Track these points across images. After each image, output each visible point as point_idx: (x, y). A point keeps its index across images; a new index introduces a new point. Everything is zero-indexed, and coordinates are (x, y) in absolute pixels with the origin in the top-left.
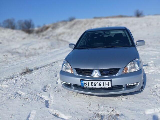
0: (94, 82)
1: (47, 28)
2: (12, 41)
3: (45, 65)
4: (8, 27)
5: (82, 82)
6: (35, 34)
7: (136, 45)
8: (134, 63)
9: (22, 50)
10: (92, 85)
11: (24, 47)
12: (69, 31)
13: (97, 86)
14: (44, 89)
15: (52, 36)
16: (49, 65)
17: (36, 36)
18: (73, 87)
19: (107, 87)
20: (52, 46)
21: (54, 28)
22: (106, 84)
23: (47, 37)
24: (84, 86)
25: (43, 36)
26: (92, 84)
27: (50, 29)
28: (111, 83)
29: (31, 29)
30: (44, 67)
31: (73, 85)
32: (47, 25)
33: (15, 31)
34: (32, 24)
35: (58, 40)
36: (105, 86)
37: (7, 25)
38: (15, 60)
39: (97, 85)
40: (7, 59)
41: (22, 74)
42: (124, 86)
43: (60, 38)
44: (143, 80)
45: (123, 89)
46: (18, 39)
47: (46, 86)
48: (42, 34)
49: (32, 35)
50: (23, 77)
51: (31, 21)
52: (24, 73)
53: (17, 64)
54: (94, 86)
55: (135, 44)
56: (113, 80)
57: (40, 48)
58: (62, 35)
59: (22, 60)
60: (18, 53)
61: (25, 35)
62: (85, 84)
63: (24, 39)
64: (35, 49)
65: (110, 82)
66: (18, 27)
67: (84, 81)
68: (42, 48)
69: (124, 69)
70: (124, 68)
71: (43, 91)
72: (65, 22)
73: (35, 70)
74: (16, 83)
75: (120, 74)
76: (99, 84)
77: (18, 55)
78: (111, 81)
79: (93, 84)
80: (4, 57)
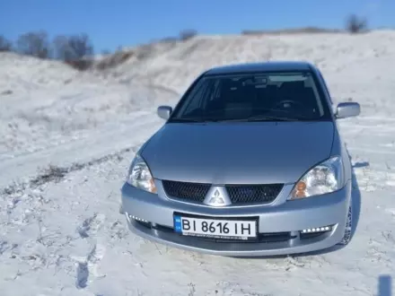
0: (209, 221)
1: (127, 56)
2: (37, 88)
3: (103, 156)
4: (29, 53)
5: (178, 220)
6: (95, 71)
7: (337, 113)
8: (324, 170)
9: (59, 111)
10: (205, 229)
11: (64, 103)
12: (179, 64)
13: (217, 233)
14: (83, 228)
15: (136, 76)
16: (111, 157)
17: (97, 75)
18: (156, 231)
19: (245, 236)
20: (132, 102)
21: (142, 57)
22: (243, 229)
23: (124, 78)
24: (183, 231)
25: (116, 75)
26: (204, 226)
27: (132, 60)
28: (257, 225)
29: (85, 58)
30: (99, 161)
31: (154, 225)
32: (126, 50)
33: (45, 63)
34: (87, 45)
35: (151, 87)
36: (239, 234)
37: (27, 46)
38: (35, 140)
39: (218, 229)
40: (15, 136)
41: (37, 181)
42: (292, 234)
43: (157, 81)
44: (349, 215)
45: (292, 241)
46: (52, 82)
47: (91, 220)
48: (112, 70)
49: (86, 74)
50: (36, 191)
51: (86, 38)
52: (43, 177)
53: (36, 151)
54: (209, 233)
55: (334, 111)
56: (262, 216)
57: (104, 108)
58: (162, 75)
59: (53, 137)
60: (46, 119)
61: (69, 72)
62: (184, 224)
63: (67, 82)
64: (92, 110)
65: (253, 224)
66: (55, 53)
67: (182, 218)
68: (108, 108)
69: (294, 187)
70: (296, 183)
71: (78, 235)
72: (170, 42)
73: (72, 169)
74: (14, 207)
75: (284, 201)
76: (224, 228)
77: (43, 125)
78: (256, 219)
79: (206, 226)
80: (9, 129)
